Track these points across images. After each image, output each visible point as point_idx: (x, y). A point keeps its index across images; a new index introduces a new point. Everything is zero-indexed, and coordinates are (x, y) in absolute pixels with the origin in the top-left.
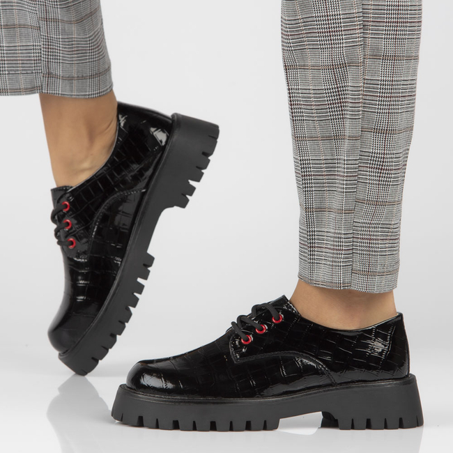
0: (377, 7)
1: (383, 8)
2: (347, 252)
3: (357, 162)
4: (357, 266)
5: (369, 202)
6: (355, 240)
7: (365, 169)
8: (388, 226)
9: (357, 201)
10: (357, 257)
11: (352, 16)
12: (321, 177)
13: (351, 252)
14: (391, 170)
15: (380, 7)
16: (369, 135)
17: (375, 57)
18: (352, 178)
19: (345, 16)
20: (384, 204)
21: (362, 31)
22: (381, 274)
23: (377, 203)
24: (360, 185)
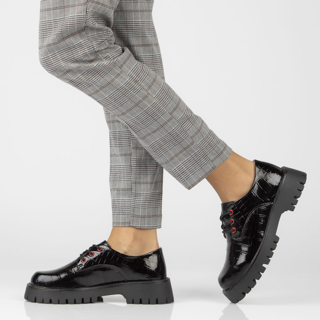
0: (133, 71)
1: (135, 68)
4: (212, 158)
5: (196, 134)
6: (203, 150)
7: (184, 125)
9: (192, 138)
10: (209, 155)
11: (128, 82)
15: (134, 69)
16: (175, 114)
17: (150, 87)
18: (183, 132)
19: (126, 84)
20: (201, 128)
21: (137, 84)
22: (225, 148)
23: (199, 131)
24: (187, 132)
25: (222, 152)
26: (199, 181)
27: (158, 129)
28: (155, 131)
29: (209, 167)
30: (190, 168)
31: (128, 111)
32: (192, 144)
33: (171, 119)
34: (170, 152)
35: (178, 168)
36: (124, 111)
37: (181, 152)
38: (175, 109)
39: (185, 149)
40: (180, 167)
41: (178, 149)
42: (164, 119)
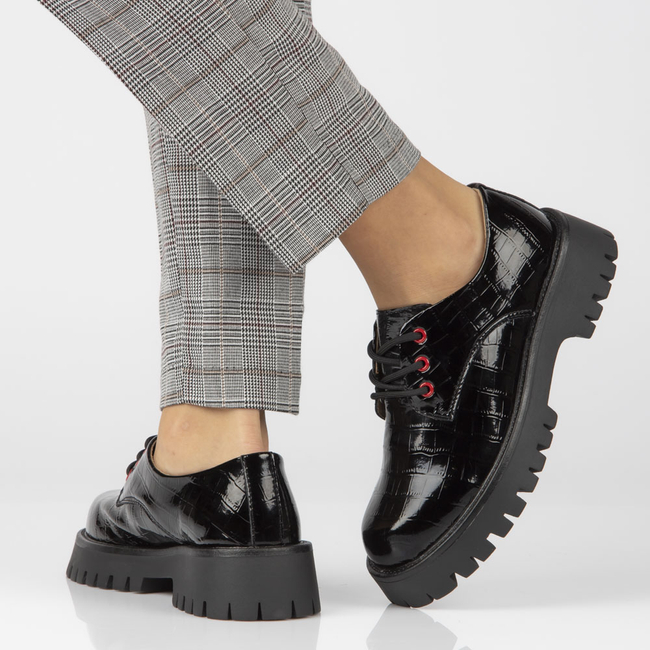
2: (334, 170)
3: (266, 66)
4: (356, 174)
5: (315, 96)
6: (332, 149)
7: (280, 65)
8: (357, 98)
9: (301, 106)
10: (349, 165)
12: (216, 137)
13: (337, 166)
14: (307, 40)
16: (255, 28)
18: (276, 87)
20: (330, 82)
22: (393, 154)
23: (323, 89)
24: (289, 86)
25: (382, 164)
26: (323, 245)
27: (204, 74)
28: (195, 81)
29: (349, 201)
30: (296, 204)
31: (117, 14)
32: (301, 124)
33: (243, 43)
34: (236, 152)
35: (261, 205)
36: (106, 13)
37: (268, 153)
38: (258, 16)
39: (280, 142)
40: (265, 201)
41: (260, 142)
42: (224, 40)
